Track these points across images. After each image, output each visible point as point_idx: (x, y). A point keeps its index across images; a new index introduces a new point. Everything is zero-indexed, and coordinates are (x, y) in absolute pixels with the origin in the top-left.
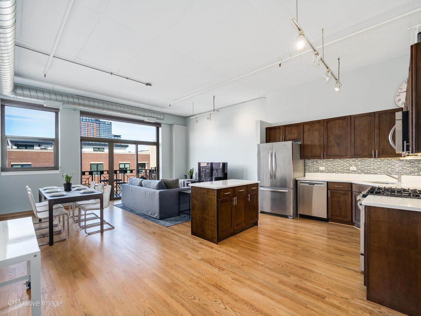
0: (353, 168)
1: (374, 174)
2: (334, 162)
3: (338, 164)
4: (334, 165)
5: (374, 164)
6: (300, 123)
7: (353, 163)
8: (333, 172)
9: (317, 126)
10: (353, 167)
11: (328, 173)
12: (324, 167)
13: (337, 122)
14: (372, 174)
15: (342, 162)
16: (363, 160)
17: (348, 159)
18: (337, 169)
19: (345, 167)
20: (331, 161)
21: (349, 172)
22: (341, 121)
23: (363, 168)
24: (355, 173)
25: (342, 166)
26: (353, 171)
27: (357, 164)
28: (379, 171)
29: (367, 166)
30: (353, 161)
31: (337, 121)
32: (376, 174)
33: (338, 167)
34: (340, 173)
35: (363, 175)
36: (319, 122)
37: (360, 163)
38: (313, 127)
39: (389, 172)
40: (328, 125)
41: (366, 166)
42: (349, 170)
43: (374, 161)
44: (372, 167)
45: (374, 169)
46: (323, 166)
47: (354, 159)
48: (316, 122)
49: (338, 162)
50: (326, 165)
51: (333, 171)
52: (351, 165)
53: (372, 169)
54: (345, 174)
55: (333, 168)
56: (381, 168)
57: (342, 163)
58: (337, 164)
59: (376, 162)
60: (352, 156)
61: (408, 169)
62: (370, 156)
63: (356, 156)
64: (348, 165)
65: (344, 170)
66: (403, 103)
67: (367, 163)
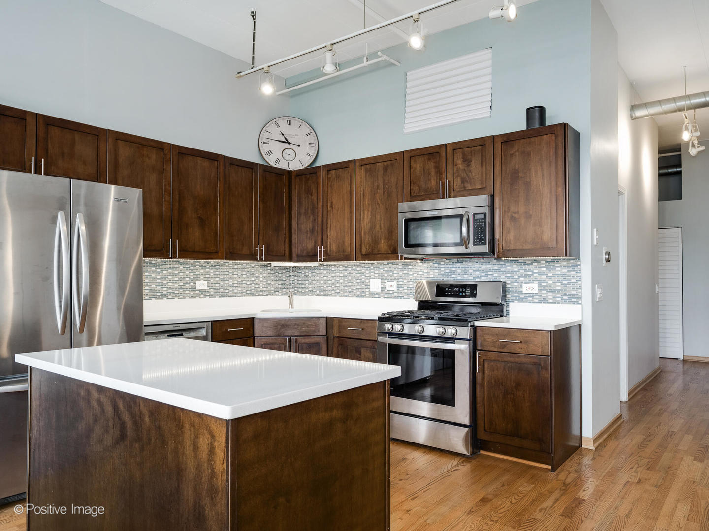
0: (202, 285)
1: (233, 296)
2: (163, 267)
3: (173, 275)
4: (165, 278)
5: (233, 273)
6: (107, 131)
7: (202, 271)
8: (163, 296)
9: (154, 157)
10: (202, 282)
13: (199, 162)
14: (231, 296)
15: (181, 268)
16: (218, 264)
17: (192, 261)
18: (170, 288)
19: (187, 283)
20: (157, 266)
21: (196, 294)
22: (206, 163)
23: (217, 283)
24: (205, 296)
25: (181, 279)
26: (202, 291)
27: (208, 274)
28: (240, 289)
29: (224, 280)
30: (202, 266)
31: (199, 160)
32: (236, 296)
33: (174, 282)
34: (176, 299)
35: (218, 300)
36: (159, 146)
37: (212, 271)
38: (143, 155)
39: (253, 290)
40: (181, 165)
41: (221, 280)
42: (194, 289)
43: (233, 268)
44: (231, 282)
45: (233, 285)
47: (203, 261)
48: (152, 143)
49: (174, 268)
51: (162, 293)
52: (197, 278)
53: (231, 286)
54: (187, 300)
55: (162, 285)
56: (241, 282)
57: (181, 271)
58: (170, 275)
59: (236, 269)
60: (226, 254)
61: (272, 283)
62: (252, 257)
63: (233, 255)
64: (192, 277)
65: (184, 290)
66: (278, 161)
67: (222, 273)
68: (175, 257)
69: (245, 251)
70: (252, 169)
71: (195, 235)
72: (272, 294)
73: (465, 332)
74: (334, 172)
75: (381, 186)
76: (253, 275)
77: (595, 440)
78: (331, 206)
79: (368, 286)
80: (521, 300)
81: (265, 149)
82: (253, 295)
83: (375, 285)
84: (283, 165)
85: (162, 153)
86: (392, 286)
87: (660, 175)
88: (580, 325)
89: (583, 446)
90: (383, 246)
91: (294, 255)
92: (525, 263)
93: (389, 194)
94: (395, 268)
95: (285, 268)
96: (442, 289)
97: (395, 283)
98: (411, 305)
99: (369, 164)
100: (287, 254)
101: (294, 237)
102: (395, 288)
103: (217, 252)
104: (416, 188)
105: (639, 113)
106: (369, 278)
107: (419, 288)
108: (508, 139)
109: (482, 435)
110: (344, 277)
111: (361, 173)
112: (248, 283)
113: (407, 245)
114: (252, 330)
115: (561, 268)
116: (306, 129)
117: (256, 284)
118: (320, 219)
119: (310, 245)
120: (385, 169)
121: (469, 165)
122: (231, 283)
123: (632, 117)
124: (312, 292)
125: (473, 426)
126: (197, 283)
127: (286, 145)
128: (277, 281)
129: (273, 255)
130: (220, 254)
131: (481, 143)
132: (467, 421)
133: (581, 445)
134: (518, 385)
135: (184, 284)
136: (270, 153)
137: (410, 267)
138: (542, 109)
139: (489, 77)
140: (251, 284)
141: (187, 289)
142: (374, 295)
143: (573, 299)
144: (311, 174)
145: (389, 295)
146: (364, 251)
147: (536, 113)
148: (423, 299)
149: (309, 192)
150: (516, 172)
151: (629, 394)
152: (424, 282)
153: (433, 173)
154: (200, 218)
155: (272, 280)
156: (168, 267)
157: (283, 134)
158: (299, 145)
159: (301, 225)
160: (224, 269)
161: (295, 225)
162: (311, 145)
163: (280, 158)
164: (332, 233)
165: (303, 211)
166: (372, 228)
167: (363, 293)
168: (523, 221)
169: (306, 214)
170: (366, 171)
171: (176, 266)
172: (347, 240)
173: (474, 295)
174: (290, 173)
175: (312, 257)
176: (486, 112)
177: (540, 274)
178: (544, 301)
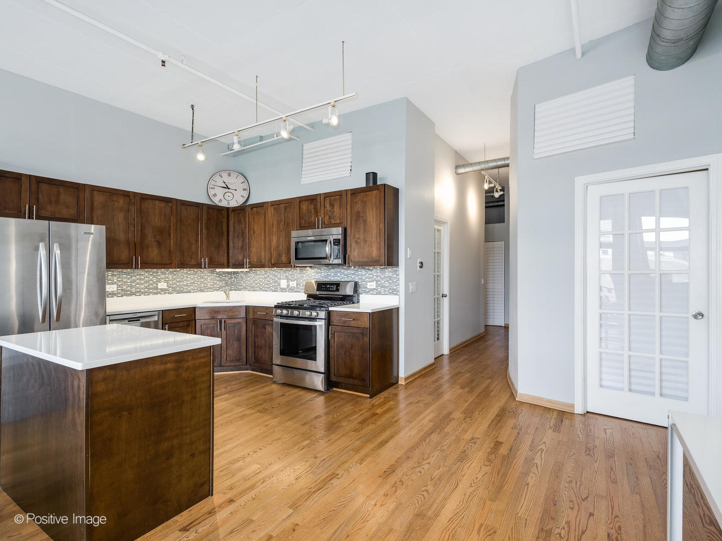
0: (162, 285)
1: (187, 292)
2: (132, 274)
3: (140, 279)
4: (134, 281)
5: (187, 277)
6: (85, 185)
7: (163, 276)
8: (132, 294)
9: (122, 201)
10: (163, 283)
11: (122, 296)
12: (115, 286)
14: (185, 292)
15: (146, 274)
16: (175, 271)
17: (155, 270)
18: (138, 288)
19: (151, 284)
20: (128, 274)
21: (158, 291)
22: (163, 204)
23: (175, 284)
24: (165, 293)
25: (146, 282)
26: (162, 290)
27: (167, 278)
28: (192, 288)
29: (180, 281)
30: (163, 273)
31: (157, 203)
32: (189, 292)
33: (140, 284)
34: (142, 295)
35: (175, 296)
36: (126, 194)
37: (171, 276)
38: (113, 201)
39: (203, 288)
40: (143, 206)
41: (178, 282)
42: (157, 288)
43: (187, 274)
45: (187, 285)
46: (113, 284)
47: (163, 270)
48: (120, 192)
49: (140, 275)
50: (119, 281)
51: (131, 292)
52: (159, 281)
53: (185, 285)
54: (151, 296)
55: (131, 287)
56: (194, 283)
57: (146, 277)
58: (138, 279)
59: (189, 274)
60: (178, 264)
61: (218, 283)
62: (199, 266)
63: (183, 265)
64: (155, 281)
65: (149, 289)
66: (220, 201)
67: (179, 277)
68: (138, 268)
69: (193, 262)
70: (198, 207)
71: (154, 253)
72: (217, 290)
73: (322, 314)
74: (255, 209)
75: (283, 218)
76: (203, 278)
77: (406, 379)
78: (254, 232)
79: (279, 284)
80: (367, 293)
81: (211, 192)
82: (203, 291)
83: (283, 284)
84: (224, 204)
85: (128, 199)
86: (293, 284)
87: (486, 207)
88: (398, 308)
89: (399, 383)
90: (284, 259)
91: (231, 264)
92: (369, 269)
93: (288, 225)
94: (295, 273)
95: (228, 273)
96: (321, 286)
97: (295, 283)
98: (303, 297)
99: (276, 204)
100: (226, 263)
101: (231, 252)
102: (295, 285)
103: (171, 264)
104: (303, 222)
105: (461, 171)
106: (280, 279)
107: (308, 285)
108: (355, 192)
109: (333, 378)
110: (265, 278)
111: (271, 211)
112: (199, 283)
113: (297, 258)
114: (193, 316)
115: (389, 272)
116: (242, 179)
117: (205, 284)
118: (247, 241)
119: (240, 258)
120: (286, 208)
121: (333, 208)
122: (185, 284)
123: (456, 173)
124: (245, 288)
125: (328, 373)
126: (159, 284)
127: (227, 190)
128: (221, 281)
129: (215, 265)
130: (173, 265)
131: (340, 194)
132: (322, 370)
133: (397, 382)
134: (352, 346)
135: (149, 286)
136: (215, 195)
137: (304, 272)
138: (375, 175)
139: (350, 151)
140: (201, 284)
141: (151, 289)
142: (283, 290)
143: (394, 292)
144: (241, 210)
145: (292, 290)
146: (273, 263)
147: (372, 177)
148: (310, 292)
149: (240, 222)
150: (358, 213)
151: (450, 350)
152: (313, 281)
153: (313, 212)
154: (158, 241)
155: (218, 280)
156: (136, 274)
157: (224, 183)
158: (236, 190)
159: (235, 243)
160: (180, 274)
161: (231, 244)
162: (244, 190)
163: (222, 198)
164: (254, 250)
165: (236, 234)
166: (277, 247)
167: (277, 289)
168: (362, 244)
169: (238, 237)
170: (274, 209)
171: (142, 273)
172: (263, 254)
173: (337, 290)
174: (228, 209)
175: (241, 265)
176: (347, 173)
177: (377, 276)
178: (379, 293)
